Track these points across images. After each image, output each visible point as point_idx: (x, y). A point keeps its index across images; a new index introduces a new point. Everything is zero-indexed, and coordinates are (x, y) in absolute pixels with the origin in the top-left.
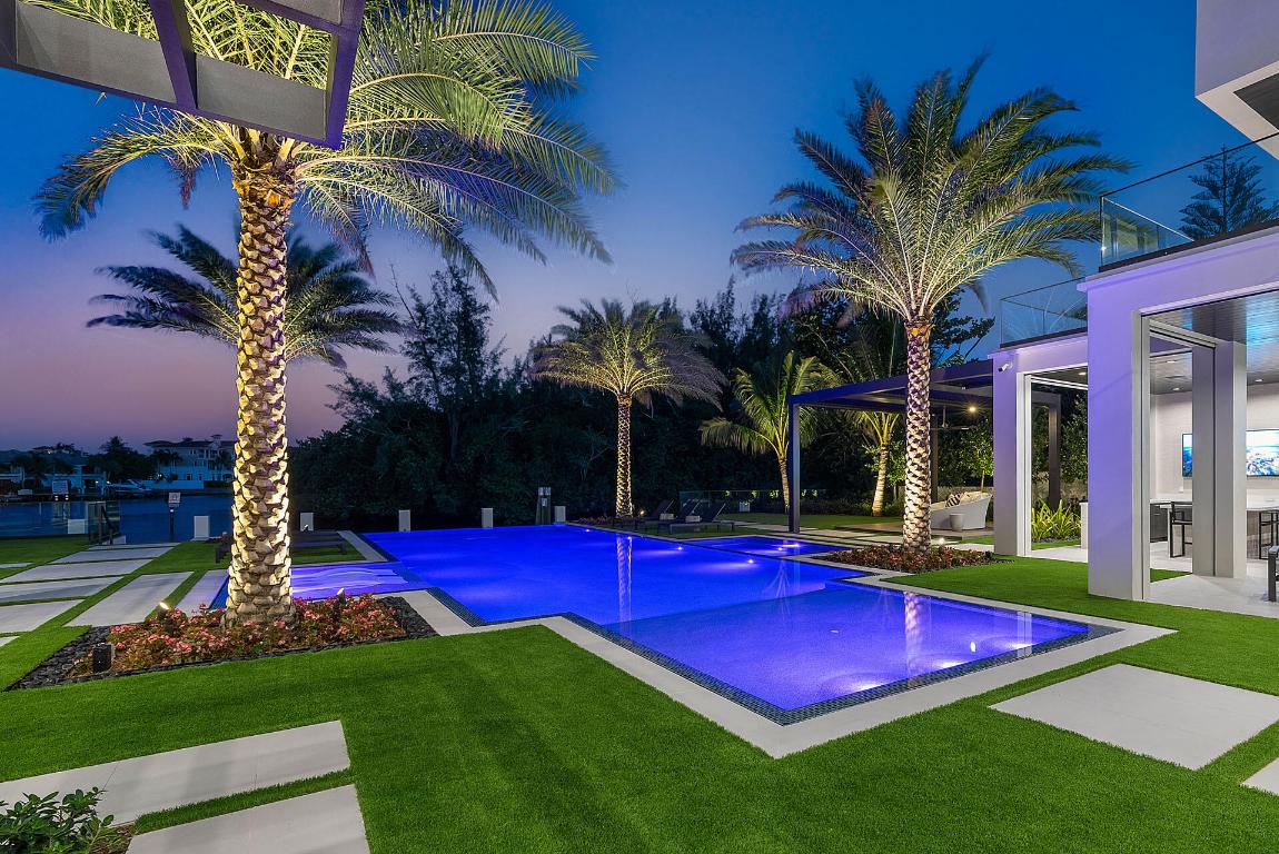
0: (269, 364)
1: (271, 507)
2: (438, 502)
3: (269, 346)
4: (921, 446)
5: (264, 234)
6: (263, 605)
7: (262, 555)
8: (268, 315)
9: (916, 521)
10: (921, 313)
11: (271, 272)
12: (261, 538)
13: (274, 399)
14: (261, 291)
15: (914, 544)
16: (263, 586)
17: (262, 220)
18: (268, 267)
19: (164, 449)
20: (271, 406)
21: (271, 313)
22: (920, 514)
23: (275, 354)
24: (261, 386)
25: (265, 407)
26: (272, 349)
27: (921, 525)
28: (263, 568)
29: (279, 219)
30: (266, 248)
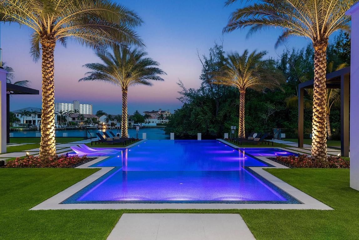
0: (47, 90)
1: (48, 129)
2: (210, 131)
3: (47, 85)
4: (319, 106)
5: (46, 55)
6: (45, 155)
7: (45, 142)
8: (47, 77)
9: (316, 143)
10: (319, 39)
11: (47, 65)
12: (45, 137)
13: (49, 99)
14: (45, 70)
15: (315, 155)
16: (45, 150)
17: (45, 51)
18: (47, 63)
19: (147, 114)
20: (48, 101)
21: (48, 76)
22: (318, 140)
23: (49, 87)
24: (45, 96)
25: (46, 102)
26: (48, 86)
27: (319, 145)
28: (45, 145)
29: (49, 50)
30: (46, 59)
